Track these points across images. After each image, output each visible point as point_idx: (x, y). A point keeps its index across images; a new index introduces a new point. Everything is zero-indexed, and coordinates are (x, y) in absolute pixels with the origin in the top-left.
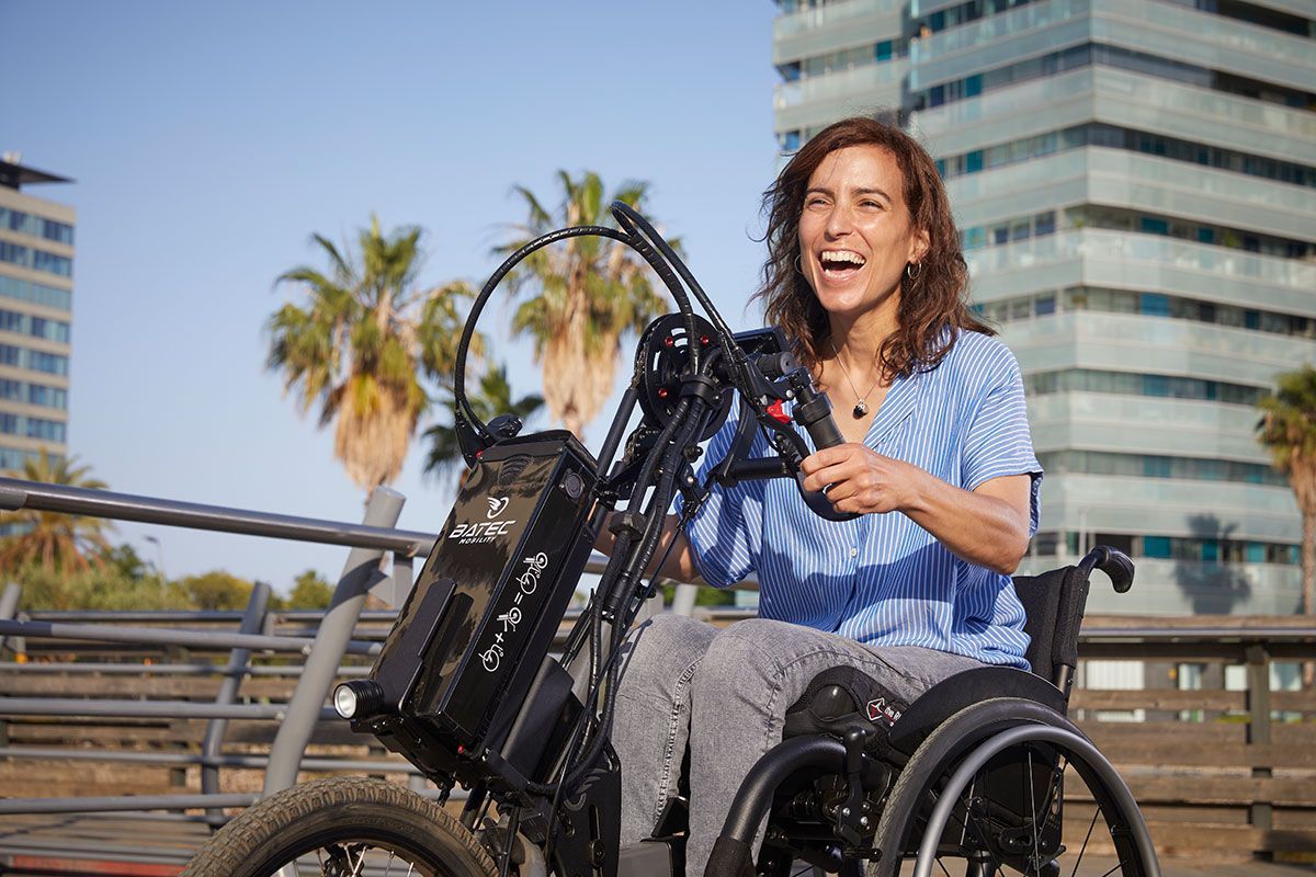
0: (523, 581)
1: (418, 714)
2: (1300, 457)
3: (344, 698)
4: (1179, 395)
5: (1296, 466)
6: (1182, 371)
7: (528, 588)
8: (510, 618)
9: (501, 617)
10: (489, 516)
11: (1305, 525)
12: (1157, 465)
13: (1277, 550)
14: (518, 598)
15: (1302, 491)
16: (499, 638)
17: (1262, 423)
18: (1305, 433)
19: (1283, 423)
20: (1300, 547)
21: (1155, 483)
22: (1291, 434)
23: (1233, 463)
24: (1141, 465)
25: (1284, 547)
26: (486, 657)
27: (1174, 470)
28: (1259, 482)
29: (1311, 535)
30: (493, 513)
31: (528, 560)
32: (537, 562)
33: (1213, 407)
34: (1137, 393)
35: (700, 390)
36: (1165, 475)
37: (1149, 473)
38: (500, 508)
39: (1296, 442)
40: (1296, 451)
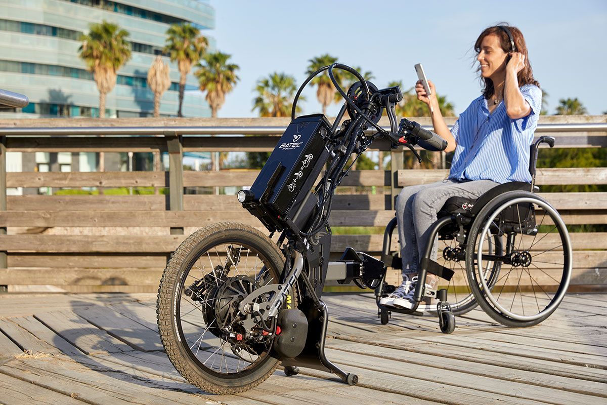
0: (304, 163)
1: (266, 203)
2: (99, 64)
3: (242, 195)
4: (39, 33)
5: (97, 69)
6: (41, 22)
7: (306, 165)
8: (299, 174)
9: (296, 174)
10: (294, 141)
11: (101, 98)
12: (28, 67)
13: (85, 110)
14: (302, 168)
15: (99, 81)
16: (295, 180)
17: (81, 48)
18: (102, 53)
19: (91, 48)
20: (97, 110)
21: (27, 76)
22: (95, 54)
23: (65, 68)
24: (20, 66)
25: (89, 108)
26: (290, 187)
27: (37, 70)
28: (78, 77)
29: (103, 103)
30: (295, 140)
31: (306, 156)
32: (309, 157)
33: (56, 39)
34: (18, 31)
35: (369, 107)
36: (32, 72)
37: (24, 71)
38: (297, 138)
39: (97, 57)
40: (97, 62)
